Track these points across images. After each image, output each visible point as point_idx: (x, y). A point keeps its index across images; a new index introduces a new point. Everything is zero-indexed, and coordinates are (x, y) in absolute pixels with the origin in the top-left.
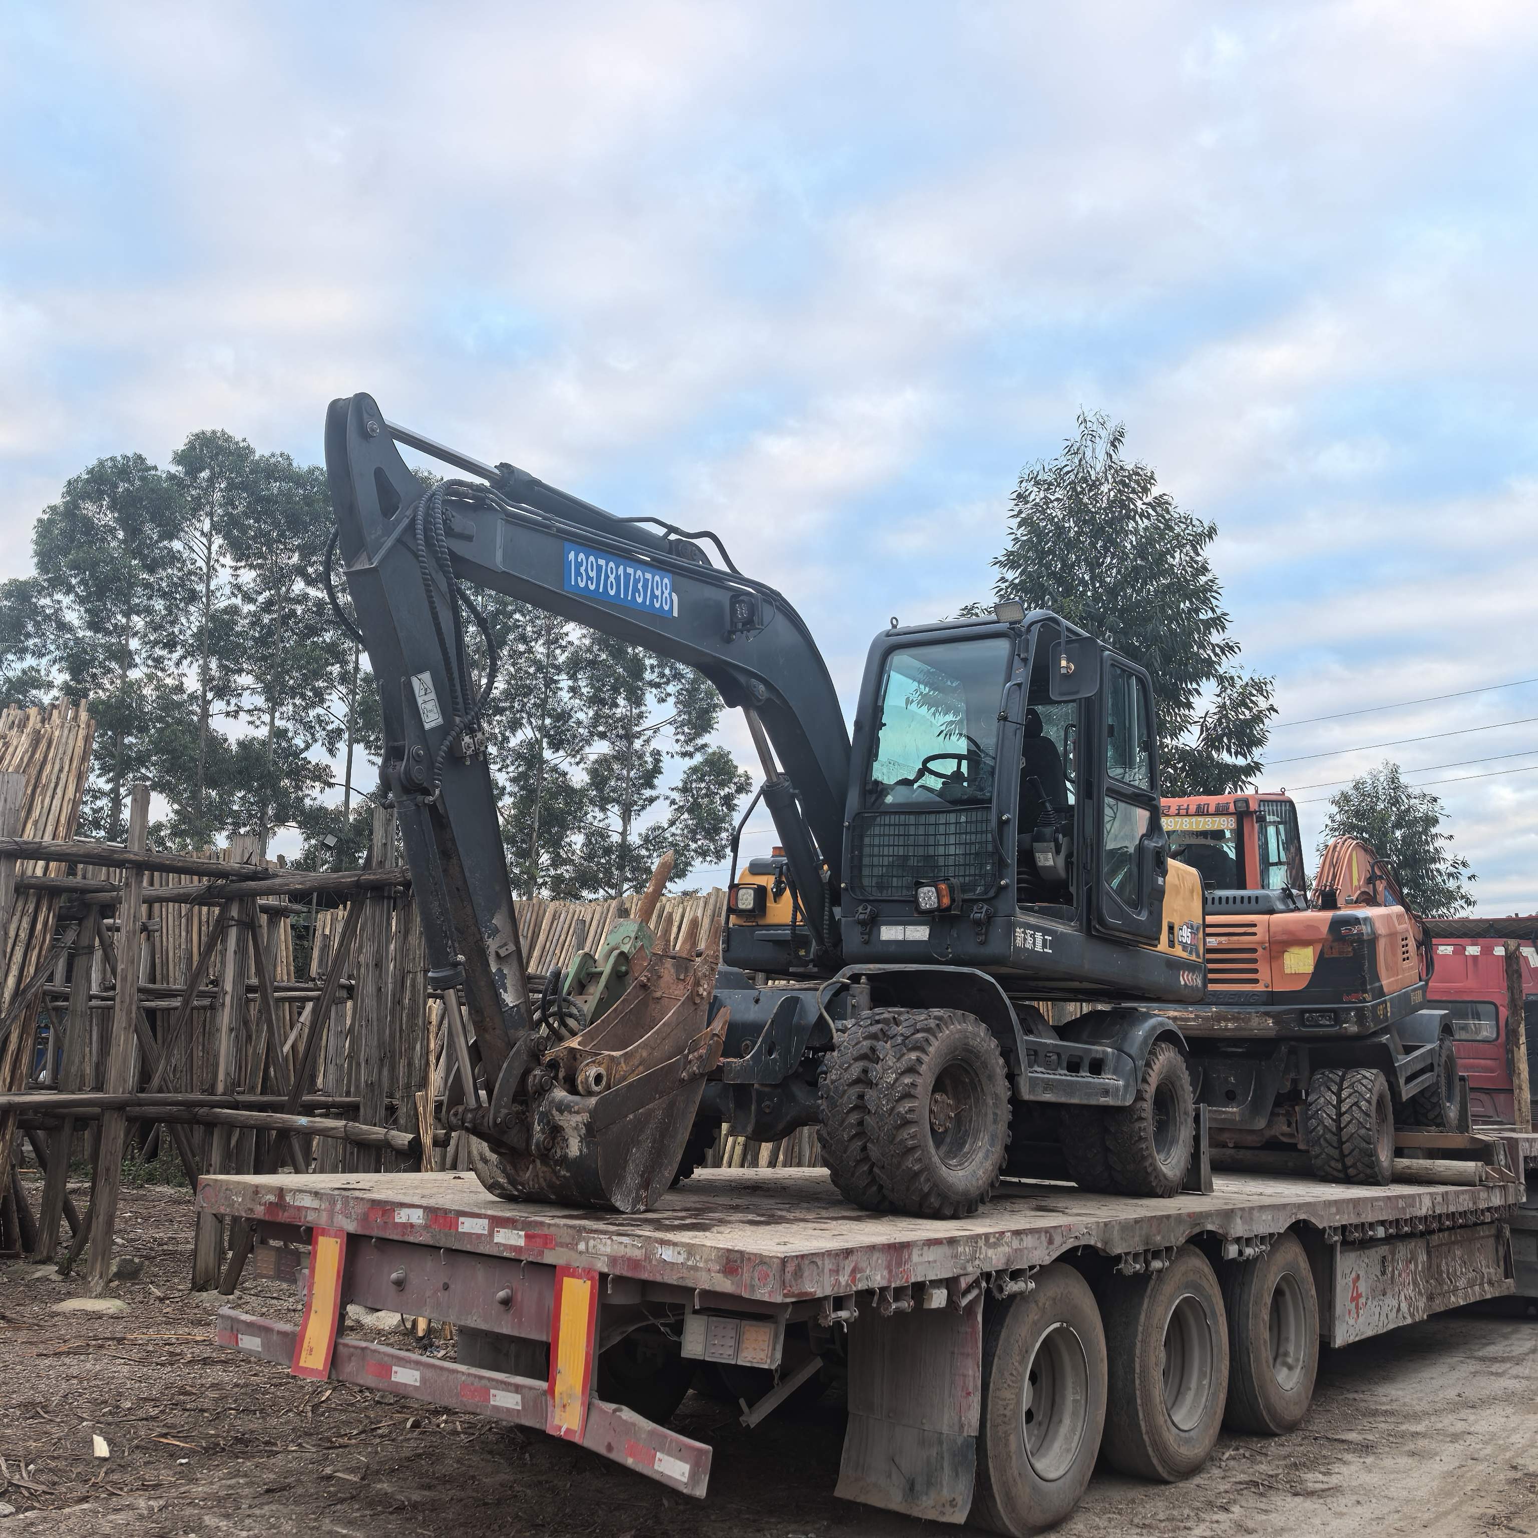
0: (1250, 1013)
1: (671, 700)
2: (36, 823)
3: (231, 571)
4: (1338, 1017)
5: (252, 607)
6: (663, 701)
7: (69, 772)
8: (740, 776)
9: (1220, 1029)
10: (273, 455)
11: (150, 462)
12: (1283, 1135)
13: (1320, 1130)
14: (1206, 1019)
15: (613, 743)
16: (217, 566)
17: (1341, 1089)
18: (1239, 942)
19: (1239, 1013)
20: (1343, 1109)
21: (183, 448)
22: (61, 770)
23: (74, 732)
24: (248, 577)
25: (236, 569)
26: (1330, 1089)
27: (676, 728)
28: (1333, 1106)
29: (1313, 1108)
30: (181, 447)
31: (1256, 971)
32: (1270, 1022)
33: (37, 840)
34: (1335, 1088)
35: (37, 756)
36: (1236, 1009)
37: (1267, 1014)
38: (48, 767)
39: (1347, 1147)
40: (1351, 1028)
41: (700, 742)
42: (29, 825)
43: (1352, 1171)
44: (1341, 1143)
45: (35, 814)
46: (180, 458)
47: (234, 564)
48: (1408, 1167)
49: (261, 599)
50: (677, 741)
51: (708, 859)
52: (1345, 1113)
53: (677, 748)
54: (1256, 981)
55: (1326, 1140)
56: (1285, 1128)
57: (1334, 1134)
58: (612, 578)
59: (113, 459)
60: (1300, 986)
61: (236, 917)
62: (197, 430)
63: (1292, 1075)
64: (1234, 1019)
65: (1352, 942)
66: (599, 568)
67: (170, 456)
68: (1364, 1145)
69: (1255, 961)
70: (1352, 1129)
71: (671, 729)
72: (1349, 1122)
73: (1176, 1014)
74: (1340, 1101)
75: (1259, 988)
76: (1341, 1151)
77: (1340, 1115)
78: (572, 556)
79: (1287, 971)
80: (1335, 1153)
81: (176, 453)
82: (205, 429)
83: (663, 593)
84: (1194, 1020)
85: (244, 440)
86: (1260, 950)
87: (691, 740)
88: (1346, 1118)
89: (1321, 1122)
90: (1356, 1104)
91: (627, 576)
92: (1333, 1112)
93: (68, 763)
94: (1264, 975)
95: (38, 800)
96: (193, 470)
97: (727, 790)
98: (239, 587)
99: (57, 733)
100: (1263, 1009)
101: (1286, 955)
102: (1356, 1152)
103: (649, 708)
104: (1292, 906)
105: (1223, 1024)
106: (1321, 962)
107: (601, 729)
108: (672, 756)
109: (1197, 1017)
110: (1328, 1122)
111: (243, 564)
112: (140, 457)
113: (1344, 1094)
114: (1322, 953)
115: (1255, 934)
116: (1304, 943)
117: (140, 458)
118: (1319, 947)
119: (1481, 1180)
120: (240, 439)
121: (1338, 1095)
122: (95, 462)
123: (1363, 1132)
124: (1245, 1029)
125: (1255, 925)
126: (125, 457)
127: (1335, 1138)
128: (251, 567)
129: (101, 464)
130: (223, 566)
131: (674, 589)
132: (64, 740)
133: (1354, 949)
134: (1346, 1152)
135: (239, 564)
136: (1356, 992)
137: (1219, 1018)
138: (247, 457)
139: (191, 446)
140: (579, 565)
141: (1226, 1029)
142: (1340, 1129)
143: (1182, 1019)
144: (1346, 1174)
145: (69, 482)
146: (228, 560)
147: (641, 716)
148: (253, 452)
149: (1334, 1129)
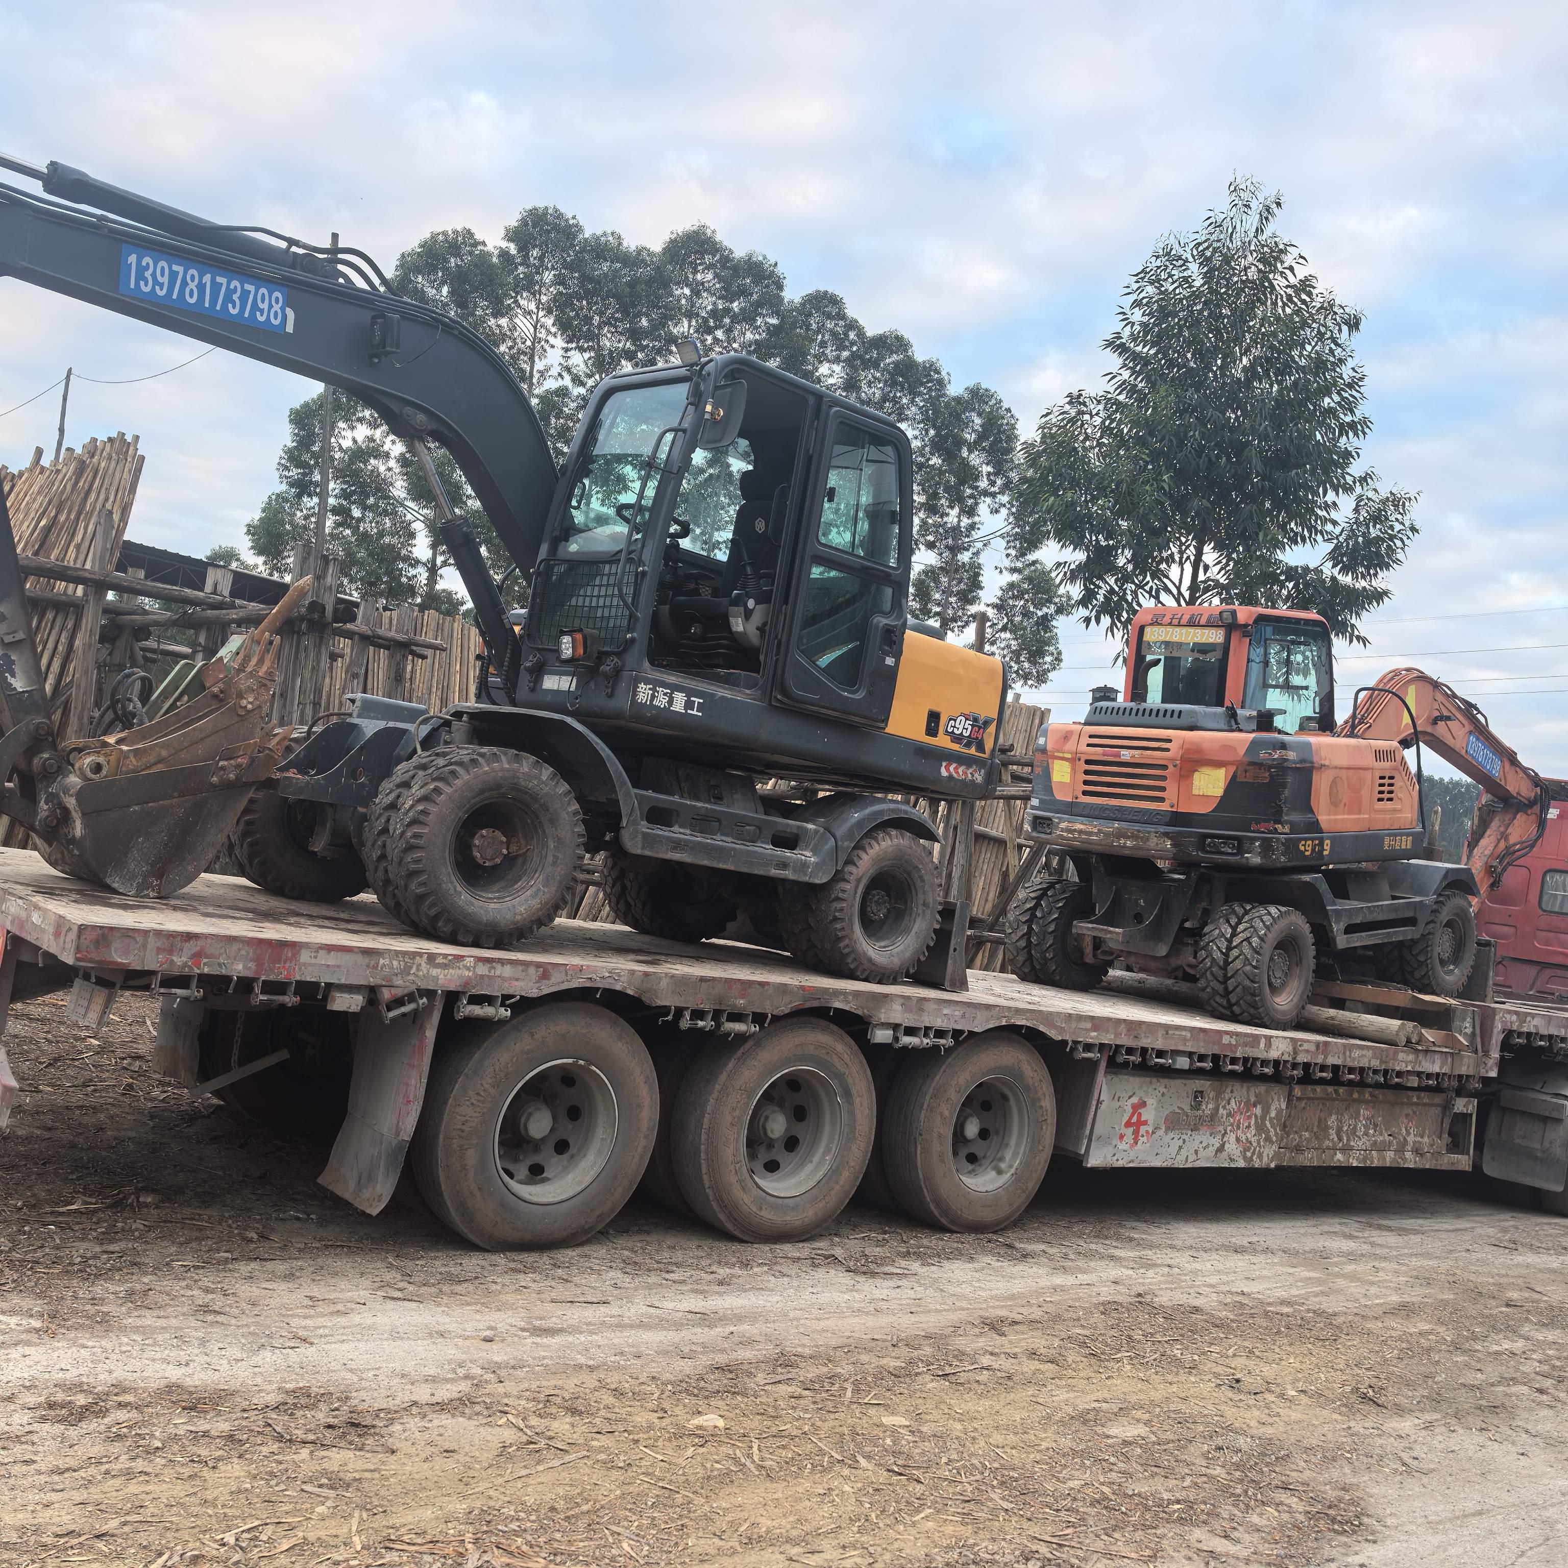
0: (1149, 832)
1: (1004, 512)
2: (78, 547)
3: (562, 352)
4: (1241, 846)
5: (582, 391)
6: (997, 511)
7: (114, 502)
8: (1061, 596)
9: (1119, 846)
10: (605, 234)
11: (479, 237)
12: (1189, 966)
13: (1208, 963)
14: (1107, 834)
15: (941, 554)
16: (546, 347)
17: (1239, 923)
18: (1151, 757)
19: (1139, 831)
20: (1234, 944)
21: (516, 224)
22: (106, 500)
23: (121, 465)
24: (578, 360)
25: (567, 350)
26: (1228, 921)
27: (1008, 542)
28: (1226, 939)
29: (1206, 939)
30: (514, 223)
31: (1163, 789)
32: (1168, 844)
33: (78, 565)
34: (1233, 921)
35: (81, 484)
36: (1137, 827)
37: (1166, 835)
38: (93, 496)
39: (1231, 983)
40: (1254, 859)
41: (1031, 557)
42: (71, 548)
43: (1236, 1009)
44: (1227, 978)
45: (78, 538)
46: (513, 235)
47: (565, 345)
48: (1332, 1018)
49: (590, 382)
50: (1008, 555)
51: (1030, 682)
52: (1235, 947)
53: (1007, 563)
54: (1162, 800)
55: (1212, 973)
56: (1191, 960)
57: (1221, 968)
58: (193, 285)
59: (444, 233)
60: (1205, 809)
61: (203, 643)
62: (529, 207)
63: (1204, 904)
64: (1134, 837)
65: (1270, 767)
66: (173, 276)
67: (502, 233)
68: (1247, 983)
69: (1164, 778)
70: (1238, 964)
71: (1002, 543)
72: (1237, 957)
73: (1082, 827)
74: (1234, 934)
75: (1164, 807)
76: (1226, 988)
77: (1229, 948)
78: (132, 259)
79: (1195, 792)
80: (1220, 988)
81: (507, 230)
82: (537, 206)
83: (271, 306)
84: (1096, 834)
85: (574, 218)
86: (1171, 767)
87: (1023, 555)
88: (1235, 953)
89: (1210, 954)
90: (1247, 939)
91: (216, 287)
92: (1223, 945)
93: (113, 493)
94: (1171, 794)
95: (82, 525)
96: (523, 249)
97: (1045, 610)
98: (568, 370)
99: (103, 465)
100: (1162, 829)
101: (1196, 775)
102: (1240, 988)
103: (982, 519)
104: (1235, 727)
105: (1122, 841)
106: (1232, 785)
107: (931, 538)
108: (1001, 572)
109: (1100, 831)
110: (1217, 955)
111: (574, 345)
112: (469, 231)
113: (1241, 928)
114: (1234, 776)
115: (1168, 750)
116: (1217, 764)
117: (469, 233)
118: (1232, 769)
119: (1409, 1041)
120: (570, 216)
121: (1234, 929)
122: (428, 236)
123: (1248, 968)
124: (1142, 849)
125: (1170, 741)
126: (455, 232)
127: (1221, 972)
128: (582, 350)
129: (434, 236)
130: (553, 346)
131: (288, 303)
132: (110, 471)
133: (1271, 775)
134: (1231, 988)
135: (570, 346)
136: (1268, 821)
137: (1120, 834)
138: (575, 236)
139: (524, 222)
140: (141, 270)
141: (1125, 847)
142: (1227, 963)
143: (1087, 833)
144: (1232, 1012)
145: (403, 256)
146: (559, 342)
147: (972, 527)
148: (580, 230)
149: (1221, 963)
